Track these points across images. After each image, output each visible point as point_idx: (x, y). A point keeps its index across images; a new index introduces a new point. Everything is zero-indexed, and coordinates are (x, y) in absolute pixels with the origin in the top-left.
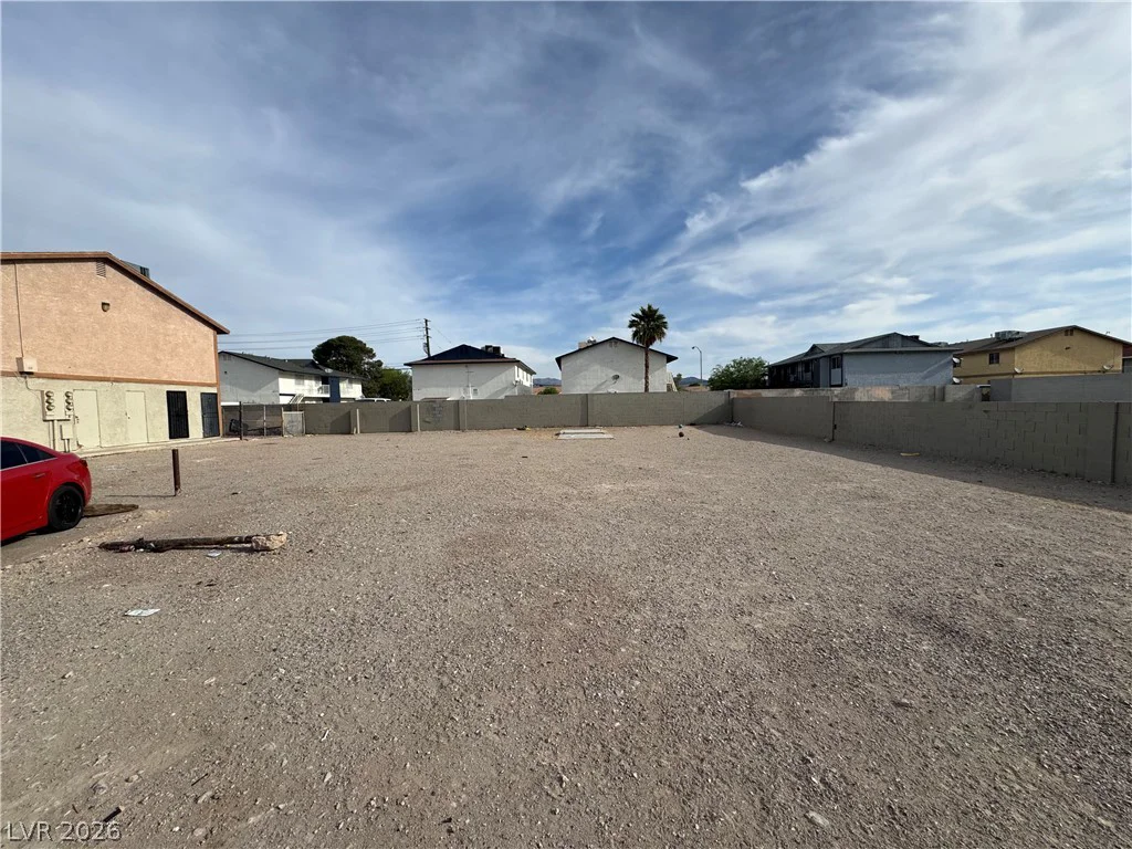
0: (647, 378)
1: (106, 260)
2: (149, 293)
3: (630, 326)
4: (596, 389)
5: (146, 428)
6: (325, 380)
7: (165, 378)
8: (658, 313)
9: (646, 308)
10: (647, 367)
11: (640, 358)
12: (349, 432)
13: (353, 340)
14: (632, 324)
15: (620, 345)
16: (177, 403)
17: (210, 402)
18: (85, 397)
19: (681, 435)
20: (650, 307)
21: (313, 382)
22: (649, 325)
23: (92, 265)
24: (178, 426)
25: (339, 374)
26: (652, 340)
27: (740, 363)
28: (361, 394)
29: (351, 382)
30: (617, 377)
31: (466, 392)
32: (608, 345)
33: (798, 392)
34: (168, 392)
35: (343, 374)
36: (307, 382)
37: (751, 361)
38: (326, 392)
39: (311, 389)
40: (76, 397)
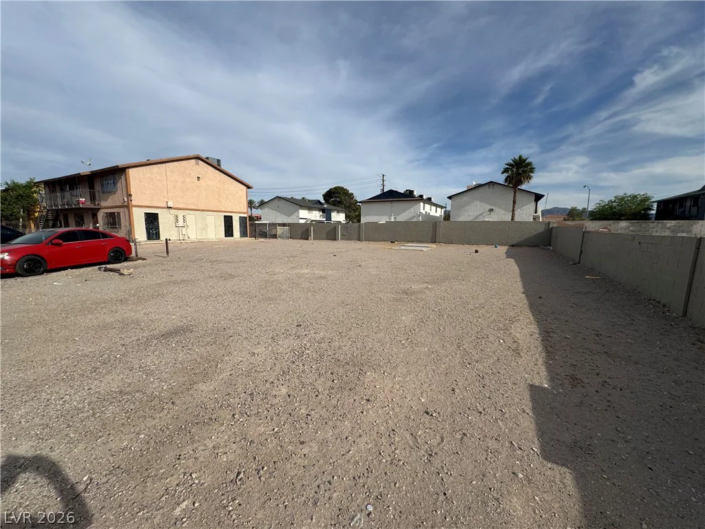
0: (513, 211)
1: (198, 158)
2: (217, 171)
3: (503, 173)
4: (477, 217)
5: (215, 231)
6: (323, 211)
7: (223, 209)
8: (527, 161)
9: (517, 158)
10: (514, 202)
11: (510, 195)
12: (307, 239)
13: (342, 188)
14: (506, 171)
15: (496, 186)
16: (228, 221)
17: (242, 220)
18: (191, 218)
19: (476, 251)
20: (520, 157)
21: (317, 212)
22: (519, 171)
23: (194, 161)
24: (229, 231)
25: (331, 207)
26: (520, 182)
27: (623, 199)
28: (344, 219)
29: (338, 212)
30: (491, 210)
31: (390, 218)
32: (487, 187)
33: (623, 224)
34: (225, 216)
35: (335, 208)
36: (314, 212)
37: (635, 197)
38: (323, 218)
39: (316, 215)
40: (188, 217)
